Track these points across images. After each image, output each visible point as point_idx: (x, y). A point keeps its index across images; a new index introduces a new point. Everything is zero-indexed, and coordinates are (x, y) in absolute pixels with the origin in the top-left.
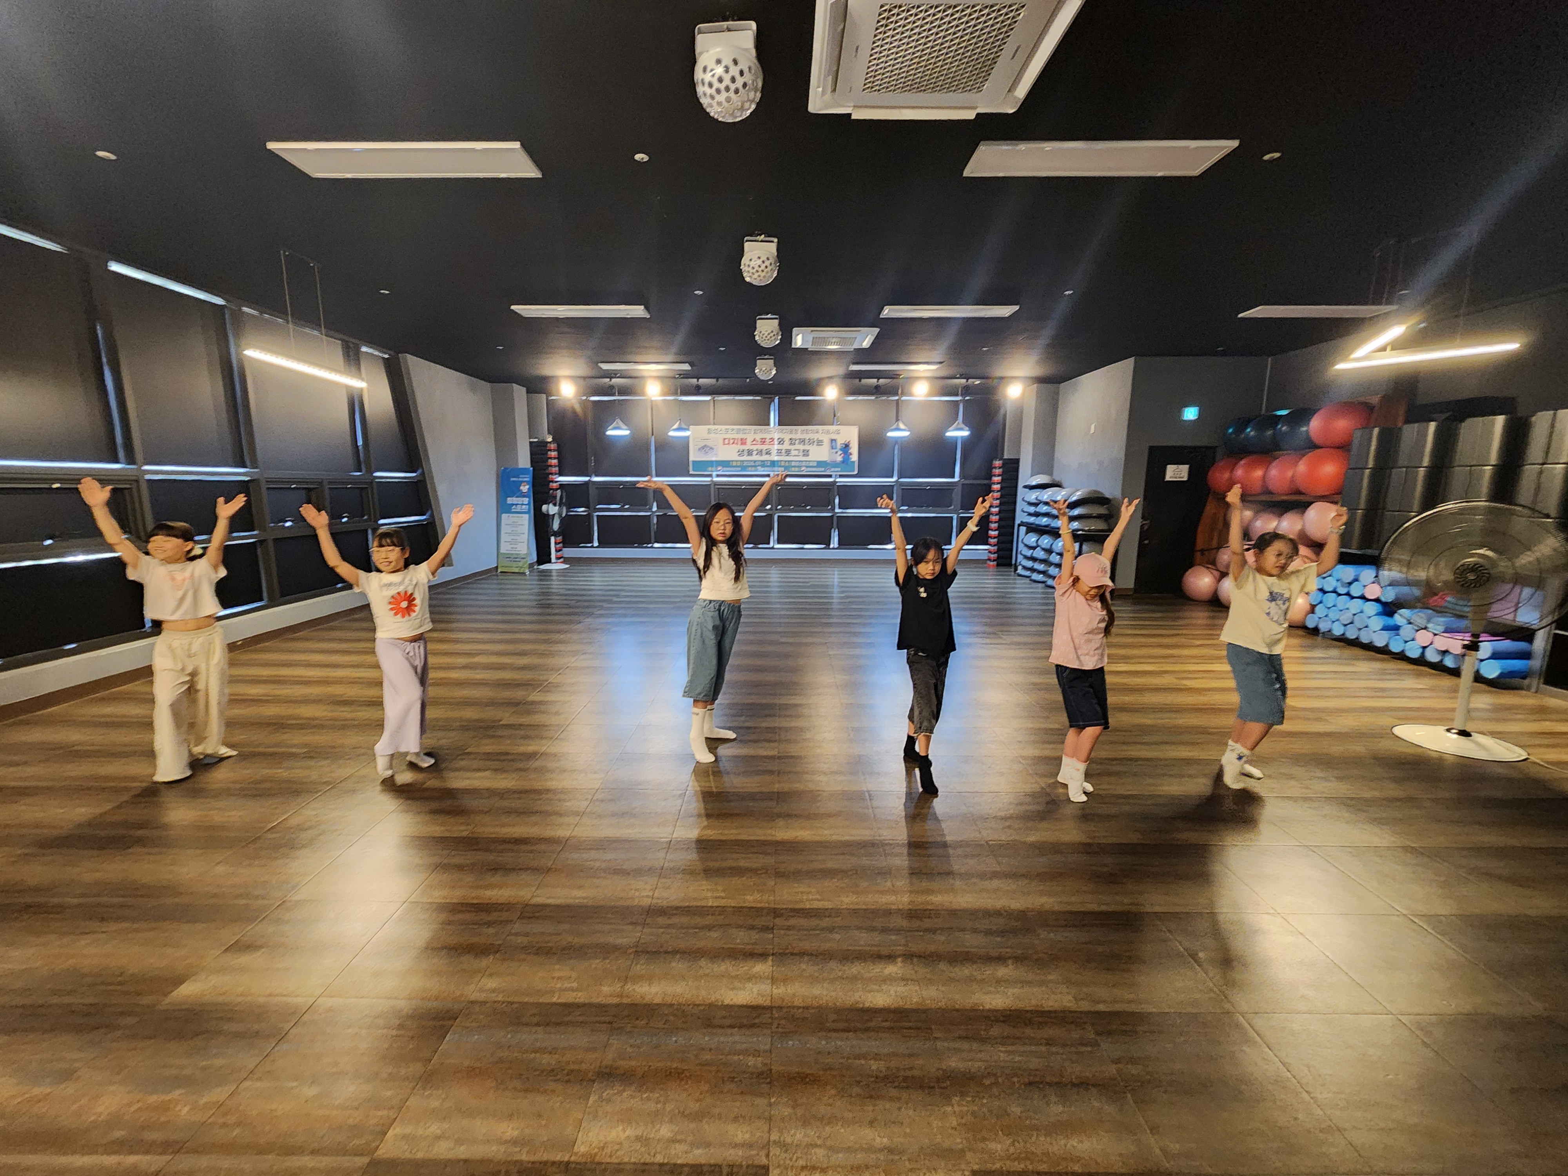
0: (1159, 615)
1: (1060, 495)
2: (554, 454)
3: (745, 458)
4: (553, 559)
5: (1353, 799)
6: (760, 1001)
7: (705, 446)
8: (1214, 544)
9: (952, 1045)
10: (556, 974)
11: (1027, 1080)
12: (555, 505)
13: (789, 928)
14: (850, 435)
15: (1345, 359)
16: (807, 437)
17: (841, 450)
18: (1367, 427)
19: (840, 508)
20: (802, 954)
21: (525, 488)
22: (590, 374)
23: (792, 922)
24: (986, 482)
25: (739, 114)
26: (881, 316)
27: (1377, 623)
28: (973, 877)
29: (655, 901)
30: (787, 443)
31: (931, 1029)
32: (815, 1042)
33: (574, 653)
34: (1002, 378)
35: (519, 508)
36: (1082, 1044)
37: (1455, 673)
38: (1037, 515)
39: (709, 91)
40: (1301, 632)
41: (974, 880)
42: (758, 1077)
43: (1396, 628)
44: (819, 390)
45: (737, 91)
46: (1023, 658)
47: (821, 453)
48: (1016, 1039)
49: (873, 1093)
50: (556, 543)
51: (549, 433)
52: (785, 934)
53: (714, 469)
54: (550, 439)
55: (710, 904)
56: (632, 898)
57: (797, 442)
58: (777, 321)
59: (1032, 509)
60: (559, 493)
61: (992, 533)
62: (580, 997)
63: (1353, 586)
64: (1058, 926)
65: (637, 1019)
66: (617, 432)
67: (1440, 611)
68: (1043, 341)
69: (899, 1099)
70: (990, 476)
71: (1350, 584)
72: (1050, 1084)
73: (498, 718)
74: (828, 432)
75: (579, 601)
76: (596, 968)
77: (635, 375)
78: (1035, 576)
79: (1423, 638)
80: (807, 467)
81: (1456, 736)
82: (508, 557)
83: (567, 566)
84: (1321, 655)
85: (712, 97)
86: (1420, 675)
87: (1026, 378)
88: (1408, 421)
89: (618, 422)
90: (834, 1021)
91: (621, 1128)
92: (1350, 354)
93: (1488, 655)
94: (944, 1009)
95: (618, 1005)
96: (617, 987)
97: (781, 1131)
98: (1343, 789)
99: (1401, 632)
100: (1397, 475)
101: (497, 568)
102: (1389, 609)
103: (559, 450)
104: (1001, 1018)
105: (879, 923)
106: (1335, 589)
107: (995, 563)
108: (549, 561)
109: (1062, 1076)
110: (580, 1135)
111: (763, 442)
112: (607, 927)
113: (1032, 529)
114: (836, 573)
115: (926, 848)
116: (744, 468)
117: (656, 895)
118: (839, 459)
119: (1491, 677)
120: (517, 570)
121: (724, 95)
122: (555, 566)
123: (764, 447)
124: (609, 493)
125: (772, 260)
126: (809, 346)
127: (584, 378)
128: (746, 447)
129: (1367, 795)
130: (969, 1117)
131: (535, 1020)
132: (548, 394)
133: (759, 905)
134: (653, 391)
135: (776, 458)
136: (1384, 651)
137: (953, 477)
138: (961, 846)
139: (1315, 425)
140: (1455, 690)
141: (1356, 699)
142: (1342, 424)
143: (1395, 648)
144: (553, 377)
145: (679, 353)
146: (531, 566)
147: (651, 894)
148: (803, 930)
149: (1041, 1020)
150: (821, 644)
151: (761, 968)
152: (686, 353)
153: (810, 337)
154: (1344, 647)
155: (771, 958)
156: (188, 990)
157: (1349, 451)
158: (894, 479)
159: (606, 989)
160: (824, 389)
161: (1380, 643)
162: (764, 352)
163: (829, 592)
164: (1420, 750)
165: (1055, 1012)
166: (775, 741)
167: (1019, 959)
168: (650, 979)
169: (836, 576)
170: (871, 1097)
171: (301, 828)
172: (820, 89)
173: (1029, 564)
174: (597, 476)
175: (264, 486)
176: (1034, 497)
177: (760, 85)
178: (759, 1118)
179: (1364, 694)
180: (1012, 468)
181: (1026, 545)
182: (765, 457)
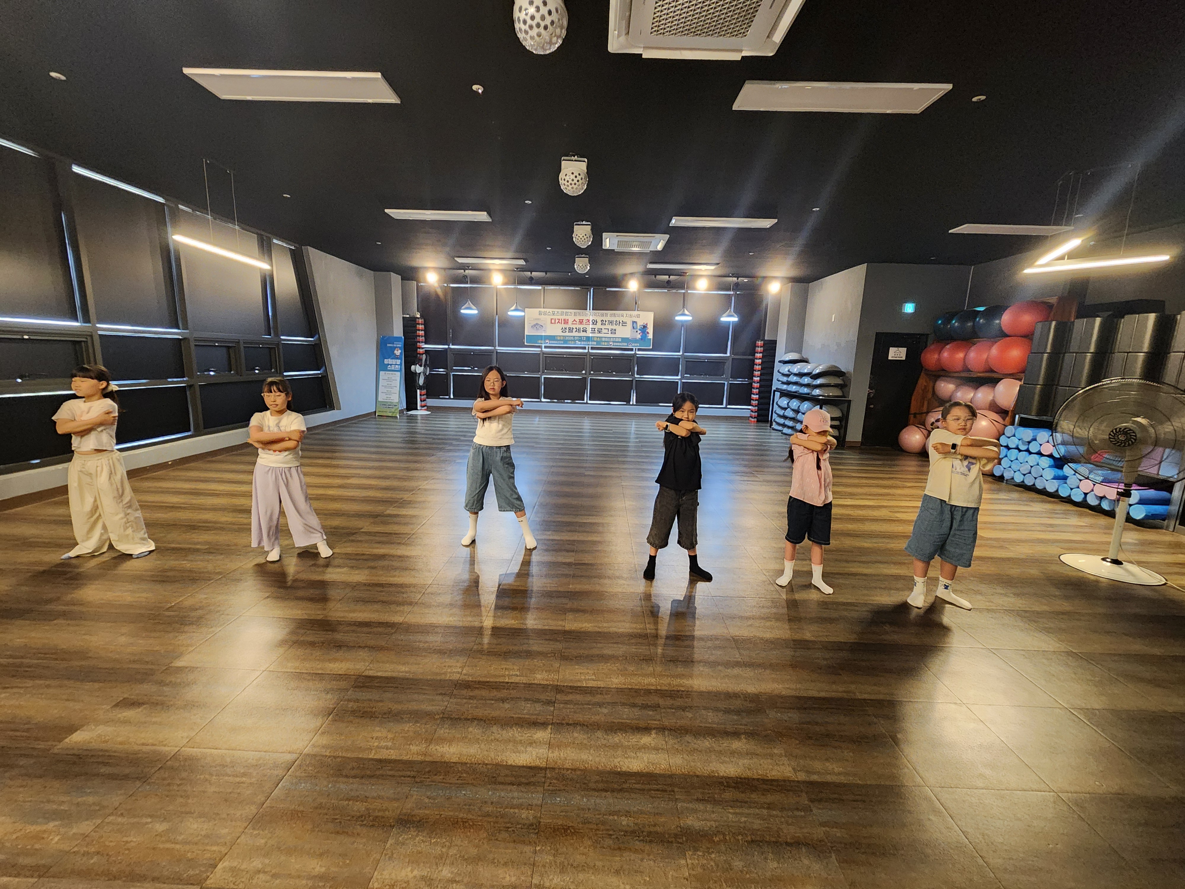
0: (880, 463)
1: (806, 368)
2: (421, 327)
3: (567, 334)
4: (419, 408)
5: (1026, 611)
6: (538, 763)
7: (537, 324)
8: (925, 409)
9: (691, 806)
10: (375, 735)
11: (749, 838)
12: (421, 366)
13: (566, 703)
14: (648, 319)
15: (1030, 266)
16: (614, 319)
17: (640, 330)
18: (1047, 320)
19: (637, 374)
20: (575, 724)
21: (398, 352)
22: (450, 266)
23: (570, 697)
24: (751, 357)
25: (548, 47)
26: (670, 225)
27: (1050, 473)
28: (719, 665)
29: (463, 677)
30: (599, 323)
31: (673, 791)
32: (579, 800)
33: (426, 478)
34: (765, 277)
35: (393, 368)
36: (797, 809)
37: (1111, 514)
38: (788, 383)
39: (523, 27)
40: (990, 479)
41: (720, 668)
42: (528, 828)
43: (1065, 478)
44: (624, 283)
45: (546, 28)
46: (772, 492)
47: (625, 332)
48: (743, 803)
49: (621, 845)
50: (421, 395)
51: (418, 311)
52: (563, 707)
53: (543, 342)
54: (418, 316)
55: (507, 680)
56: (445, 674)
57: (607, 323)
58: (589, 227)
59: (785, 379)
60: (424, 357)
61: (753, 396)
62: (393, 755)
63: (1031, 444)
64: (785, 708)
65: (436, 775)
66: (469, 311)
67: (1099, 466)
68: (796, 249)
69: (643, 851)
70: (753, 353)
71: (1029, 442)
72: (769, 843)
73: (360, 526)
74: (631, 316)
75: (434, 439)
76: (408, 731)
77: (482, 267)
78: (786, 430)
79: (1086, 486)
80: (614, 342)
81: (1109, 564)
82: (384, 404)
83: (429, 413)
84: (1005, 497)
85: (526, 32)
86: (1081, 515)
87: (783, 278)
88: (1077, 317)
89: (469, 304)
90: (595, 782)
91: (410, 869)
92: (1035, 262)
93: (1136, 501)
94: (686, 775)
95: (422, 762)
96: (422, 747)
97: (542, 876)
98: (1019, 603)
99: (1068, 481)
100: (1068, 358)
101: (375, 412)
102: (1059, 463)
103: (425, 324)
104: (733, 785)
105: (639, 701)
106: (1018, 446)
107: (756, 419)
108: (416, 409)
109: (779, 836)
110: (376, 873)
111: (581, 322)
112: (422, 697)
113: (784, 394)
114: (633, 423)
115: (683, 640)
116: (565, 341)
117: (464, 671)
118: (639, 336)
119: (1138, 518)
120: (390, 415)
121: (535, 30)
122: (420, 412)
123: (581, 326)
124: (463, 358)
125: (582, 176)
126: (615, 248)
127: (445, 269)
128: (567, 326)
129: (1037, 608)
130: (700, 870)
131: (353, 773)
132: (418, 282)
133: (545, 683)
134: (497, 280)
135: (591, 335)
136: (1054, 496)
137: (726, 353)
138: (711, 640)
139: (1006, 319)
140: (1110, 528)
141: (1032, 533)
142: (1027, 319)
143: (1063, 493)
144: (421, 268)
145: (517, 251)
146: (401, 412)
147: (460, 670)
148: (578, 704)
149: (765, 787)
150: (617, 477)
151: (541, 735)
152: (522, 252)
153: (616, 241)
154: (1022, 492)
155: (550, 726)
156: (78, 738)
157: (1032, 340)
158: (681, 353)
159: (414, 748)
160: (627, 282)
161: (1051, 489)
162: (580, 252)
163: (626, 438)
164: (1081, 574)
165: (777, 781)
166: (573, 551)
167: (751, 735)
168: (450, 741)
169: (633, 426)
170: (620, 849)
171: (193, 609)
172: (616, 32)
173: (782, 421)
174: (453, 345)
175: (192, 344)
176: (787, 370)
177: (565, 23)
178: (525, 864)
179: (1039, 529)
180: (771, 347)
181: (779, 406)
182: (584, 334)
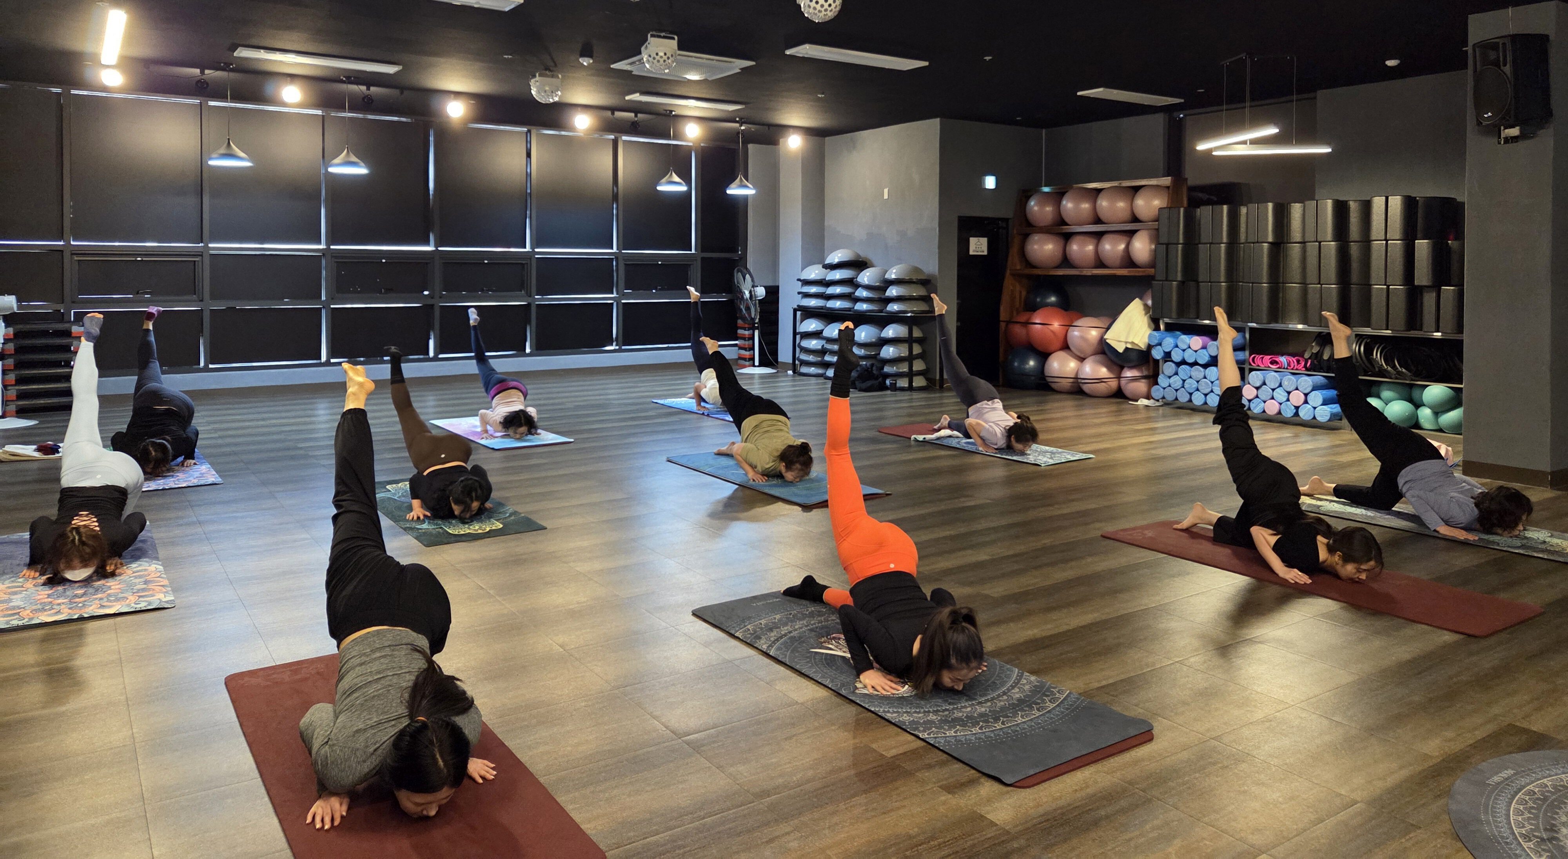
19: (537, 293)
26: (788, 53)
38: (824, 297)
100: (1203, 251)
113: (816, 314)
158: (613, 251)
173: (813, 358)
